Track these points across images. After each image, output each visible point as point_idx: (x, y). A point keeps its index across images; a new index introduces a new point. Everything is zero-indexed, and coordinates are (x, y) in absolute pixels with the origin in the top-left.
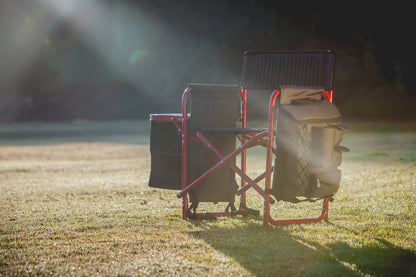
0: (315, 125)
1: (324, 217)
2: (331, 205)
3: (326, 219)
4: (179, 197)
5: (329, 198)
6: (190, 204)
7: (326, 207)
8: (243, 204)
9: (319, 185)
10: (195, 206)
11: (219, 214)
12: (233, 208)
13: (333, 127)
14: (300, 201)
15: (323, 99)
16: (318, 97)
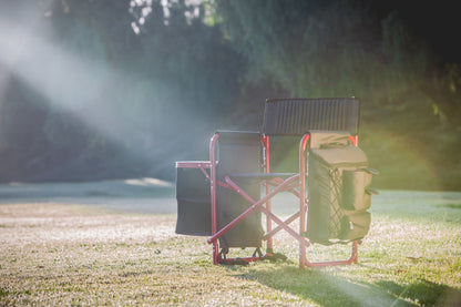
0: (346, 169)
1: (354, 260)
2: (360, 248)
3: (356, 262)
4: (209, 243)
5: (358, 241)
6: (220, 250)
7: (355, 250)
8: (269, 249)
9: (352, 228)
10: (225, 251)
11: (249, 259)
12: (260, 254)
13: (363, 170)
14: (332, 244)
15: (349, 144)
16: (345, 142)
